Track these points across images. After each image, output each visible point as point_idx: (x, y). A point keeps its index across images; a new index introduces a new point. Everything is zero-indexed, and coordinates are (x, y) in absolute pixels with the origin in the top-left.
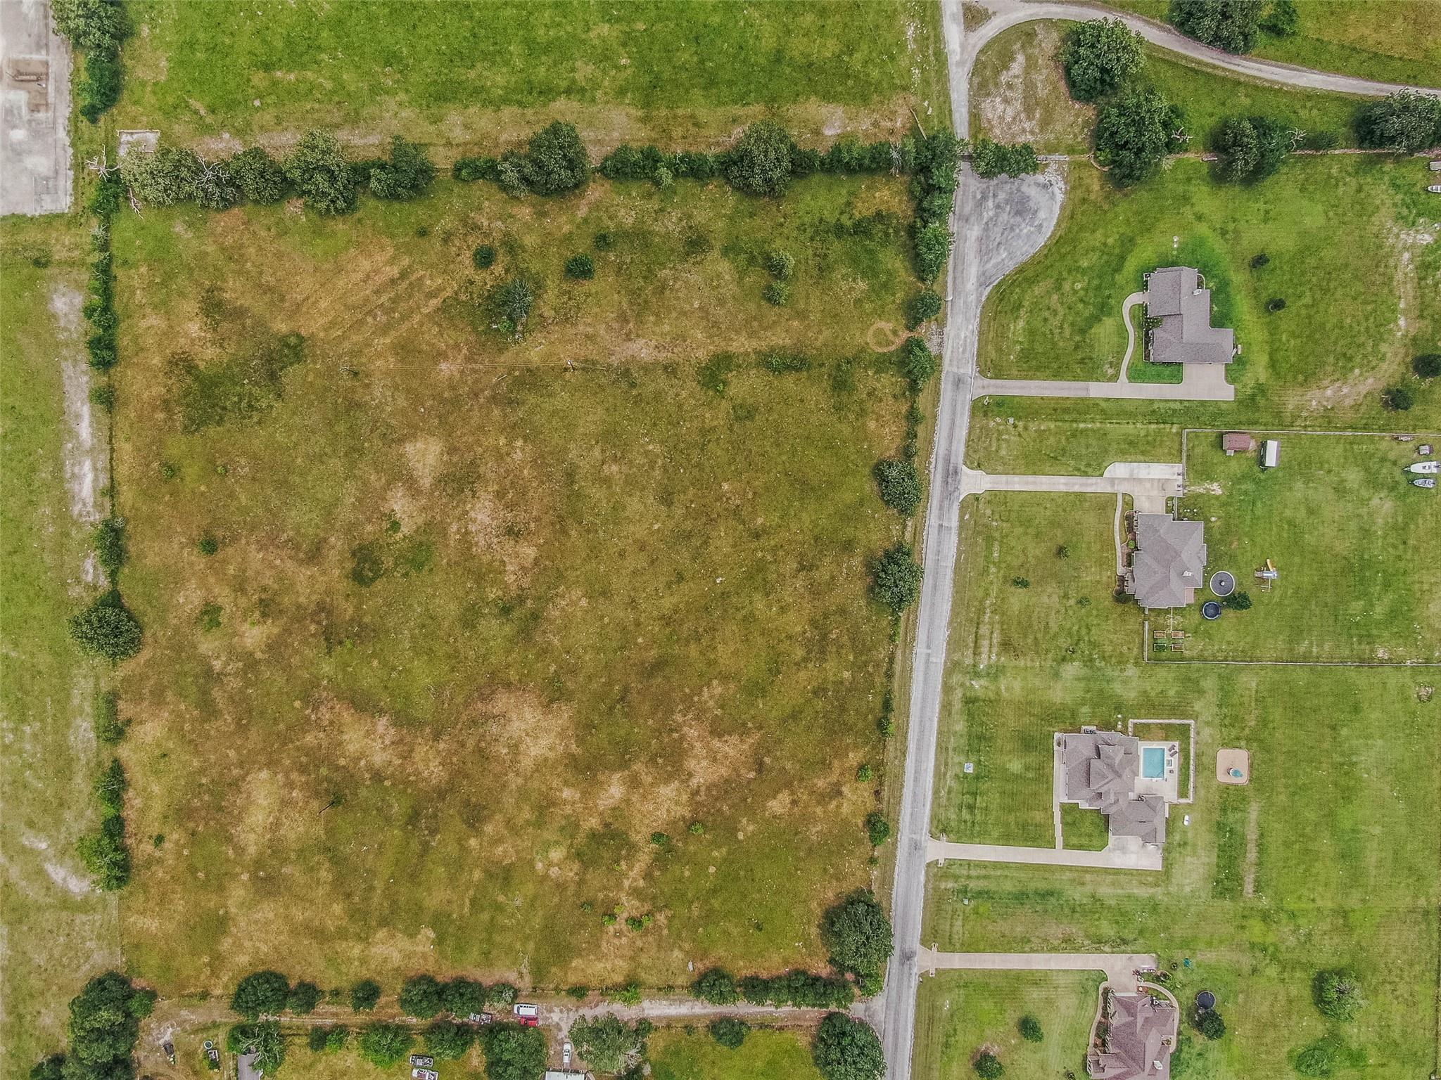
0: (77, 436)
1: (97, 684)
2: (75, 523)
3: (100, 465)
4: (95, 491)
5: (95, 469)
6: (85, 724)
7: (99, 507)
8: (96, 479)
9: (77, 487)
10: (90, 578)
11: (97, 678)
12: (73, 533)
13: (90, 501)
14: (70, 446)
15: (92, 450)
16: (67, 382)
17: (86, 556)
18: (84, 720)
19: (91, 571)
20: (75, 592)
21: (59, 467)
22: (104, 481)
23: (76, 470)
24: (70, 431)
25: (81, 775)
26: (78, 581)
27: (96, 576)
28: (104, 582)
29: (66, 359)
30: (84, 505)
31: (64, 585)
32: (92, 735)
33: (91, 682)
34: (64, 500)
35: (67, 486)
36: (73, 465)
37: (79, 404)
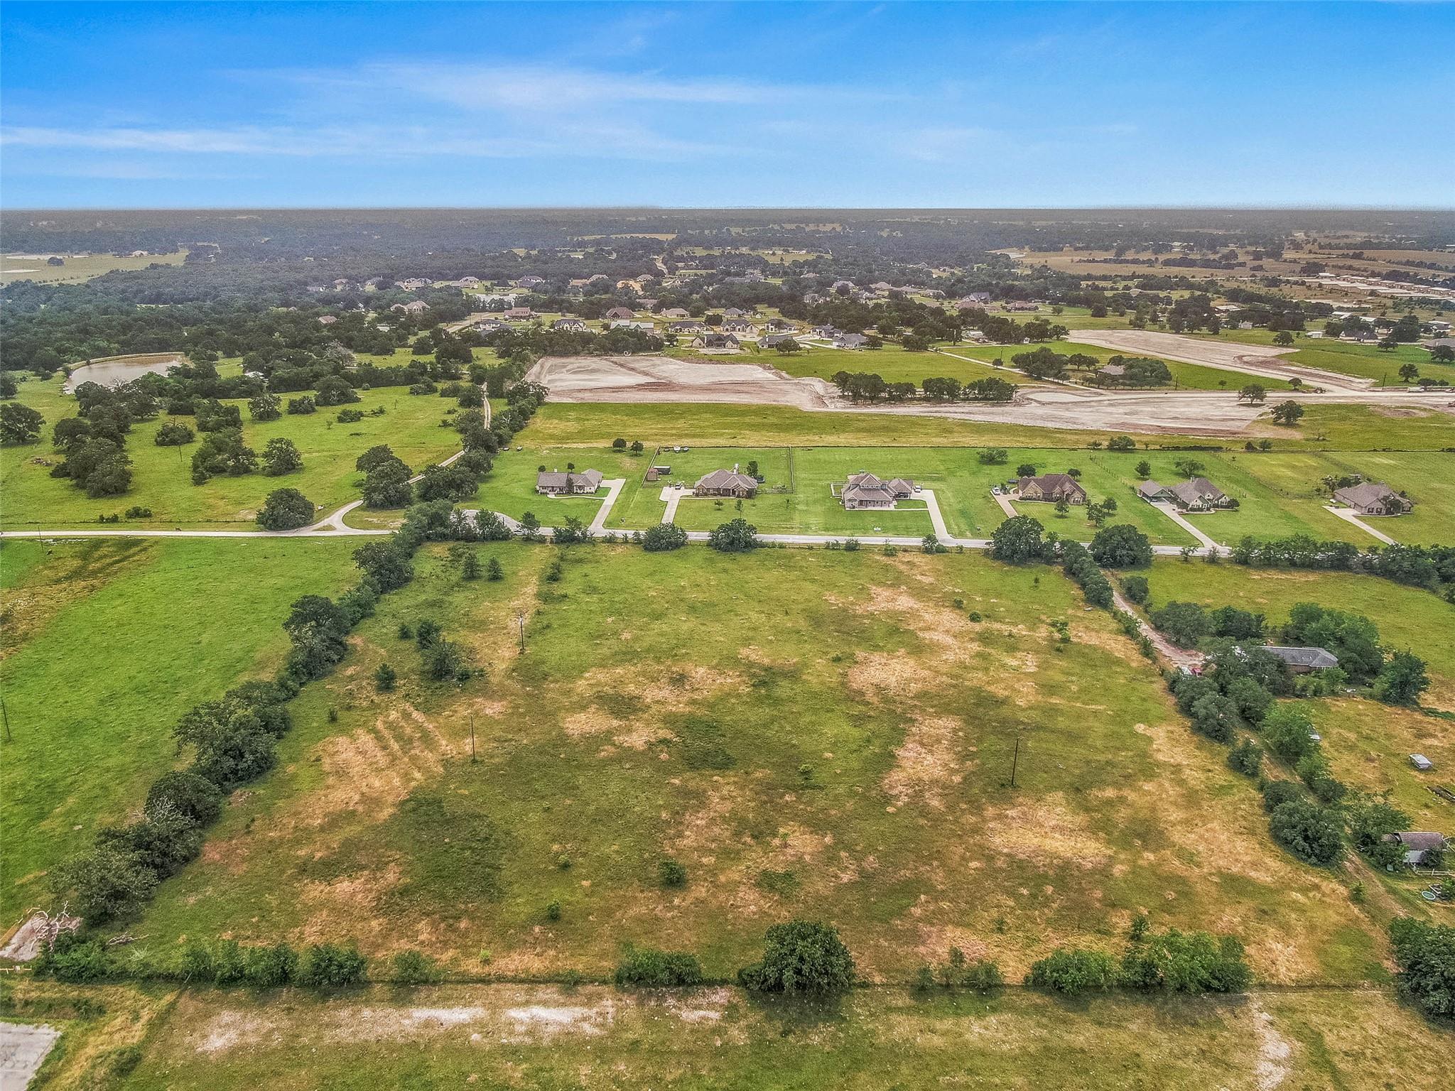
0: (462, 1026)
1: (899, 1010)
2: (613, 1034)
3: (521, 998)
4: (564, 1005)
5: (527, 1003)
6: (976, 1028)
7: (590, 1001)
8: (545, 1003)
9: (550, 1029)
10: (715, 1015)
11: (890, 1009)
12: (630, 1036)
13: (579, 1011)
14: (475, 1037)
15: (494, 1008)
16: (362, 1036)
17: (676, 1018)
18: (969, 1029)
19: (702, 1013)
20: (738, 1036)
21: (512, 1052)
22: (549, 992)
23: (523, 1029)
24: (450, 1036)
25: (1067, 1037)
26: (717, 1031)
27: (711, 1006)
28: (721, 996)
29: (320, 1038)
30: (584, 1019)
31: (723, 1051)
32: (992, 1020)
33: (895, 1018)
34: (570, 1045)
35: (546, 1042)
36: (511, 1033)
37: (407, 1022)
